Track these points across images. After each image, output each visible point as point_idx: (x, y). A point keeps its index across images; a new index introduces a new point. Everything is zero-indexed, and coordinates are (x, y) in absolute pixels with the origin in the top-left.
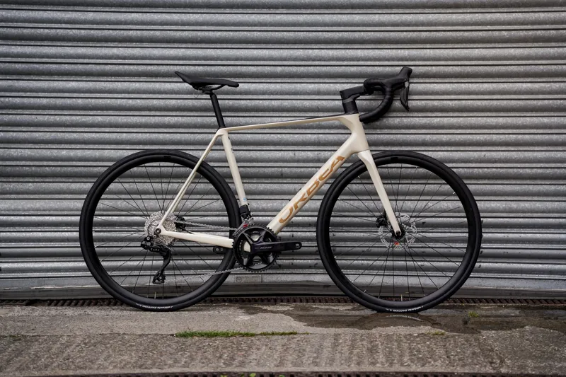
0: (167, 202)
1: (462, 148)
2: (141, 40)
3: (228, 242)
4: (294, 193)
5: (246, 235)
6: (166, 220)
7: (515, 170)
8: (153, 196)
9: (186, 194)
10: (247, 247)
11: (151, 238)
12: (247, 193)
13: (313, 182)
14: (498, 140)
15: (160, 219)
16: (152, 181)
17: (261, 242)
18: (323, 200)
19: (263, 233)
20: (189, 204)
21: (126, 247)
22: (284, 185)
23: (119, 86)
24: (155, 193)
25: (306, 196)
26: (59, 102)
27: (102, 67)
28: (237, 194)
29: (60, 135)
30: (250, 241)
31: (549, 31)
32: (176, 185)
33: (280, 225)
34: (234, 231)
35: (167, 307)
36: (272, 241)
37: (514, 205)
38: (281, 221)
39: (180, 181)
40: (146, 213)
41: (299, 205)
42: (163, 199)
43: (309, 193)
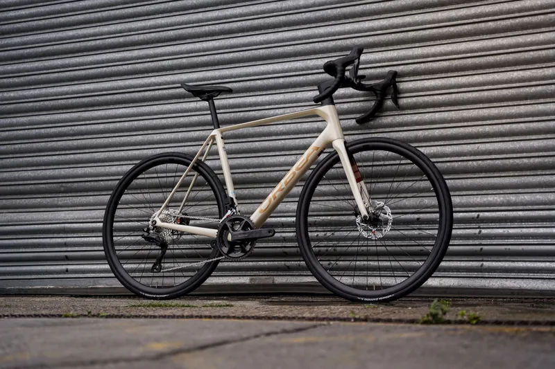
1: (455, 142)
2: (172, 68)
5: (228, 225)
7: (511, 161)
14: (492, 131)
17: (240, 231)
23: (155, 108)
25: (284, 186)
26: (111, 126)
27: (143, 94)
29: (111, 154)
30: (230, 230)
31: (536, 17)
33: (260, 215)
35: (164, 296)
37: (513, 198)
38: (261, 211)
41: (277, 195)
43: (286, 183)
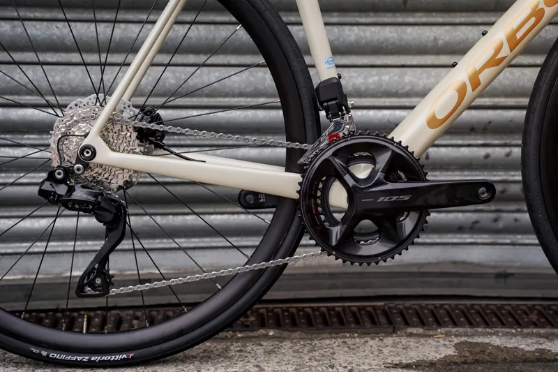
0: (110, 74)
3: (287, 183)
4: (461, 49)
5: (338, 162)
6: (111, 120)
8: (75, 57)
9: (161, 51)
10: (338, 196)
11: (69, 172)
12: (337, 50)
13: (527, 12)
15: (95, 118)
16: (69, 16)
17: (379, 183)
18: (544, 67)
19: (383, 159)
20: (172, 77)
21: (13, 184)
22: (409, 29)
24: (79, 47)
25: (505, 51)
28: (309, 52)
30: (347, 178)
32: (135, 29)
33: (430, 133)
34: (303, 152)
35: (118, 357)
36: (409, 180)
38: (432, 122)
39: (144, 17)
40: (54, 98)
41: (484, 77)
42: (100, 64)
43: (512, 41)
